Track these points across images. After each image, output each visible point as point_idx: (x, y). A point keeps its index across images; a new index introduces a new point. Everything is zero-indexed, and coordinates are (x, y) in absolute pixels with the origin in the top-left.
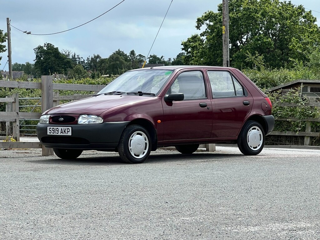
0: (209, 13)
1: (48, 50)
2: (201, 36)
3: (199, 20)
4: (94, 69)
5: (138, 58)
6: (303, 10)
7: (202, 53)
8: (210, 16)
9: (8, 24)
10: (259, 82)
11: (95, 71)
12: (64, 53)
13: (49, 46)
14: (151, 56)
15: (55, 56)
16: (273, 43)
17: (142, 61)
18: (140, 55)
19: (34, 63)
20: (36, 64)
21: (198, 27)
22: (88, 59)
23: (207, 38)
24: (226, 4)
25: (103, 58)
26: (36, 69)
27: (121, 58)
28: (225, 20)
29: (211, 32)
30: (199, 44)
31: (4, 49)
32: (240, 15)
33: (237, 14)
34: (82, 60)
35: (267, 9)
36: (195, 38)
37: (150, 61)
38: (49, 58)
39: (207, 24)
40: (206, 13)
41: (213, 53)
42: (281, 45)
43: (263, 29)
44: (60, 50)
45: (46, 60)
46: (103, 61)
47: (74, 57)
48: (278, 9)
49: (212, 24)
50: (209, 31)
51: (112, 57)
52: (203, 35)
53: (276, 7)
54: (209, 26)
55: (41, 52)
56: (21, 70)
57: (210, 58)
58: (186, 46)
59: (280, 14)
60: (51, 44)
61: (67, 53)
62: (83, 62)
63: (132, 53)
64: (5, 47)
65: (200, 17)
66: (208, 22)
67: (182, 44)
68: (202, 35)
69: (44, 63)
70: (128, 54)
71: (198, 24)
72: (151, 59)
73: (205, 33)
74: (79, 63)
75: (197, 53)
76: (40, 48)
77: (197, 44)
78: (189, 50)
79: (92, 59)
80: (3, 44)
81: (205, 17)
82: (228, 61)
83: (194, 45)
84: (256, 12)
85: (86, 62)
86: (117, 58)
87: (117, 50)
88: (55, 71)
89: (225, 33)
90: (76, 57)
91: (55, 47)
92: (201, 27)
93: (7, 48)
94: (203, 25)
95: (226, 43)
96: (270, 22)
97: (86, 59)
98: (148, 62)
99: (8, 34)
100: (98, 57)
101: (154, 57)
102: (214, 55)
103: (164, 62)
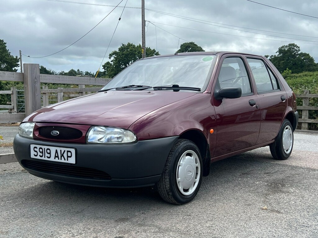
3: (110, 55)
6: (155, 51)
7: (112, 70)
8: (115, 53)
9: (20, 53)
12: (48, 70)
14: (86, 72)
18: (81, 71)
21: (110, 58)
23: (113, 63)
25: (65, 72)
27: (73, 72)
29: (116, 60)
31: (19, 66)
32: (128, 53)
34: (57, 73)
36: (108, 63)
37: (86, 74)
44: (47, 69)
49: (116, 56)
51: (69, 72)
54: (115, 57)
57: (115, 71)
58: (104, 66)
61: (50, 70)
63: (78, 70)
64: (19, 64)
65: (111, 53)
66: (114, 56)
67: (102, 66)
68: (111, 61)
70: (76, 71)
73: (113, 60)
75: (109, 70)
77: (109, 65)
80: (18, 63)
81: (113, 53)
84: (135, 51)
85: (58, 74)
86: (72, 72)
91: (44, 67)
92: (111, 58)
93: (20, 65)
98: (84, 74)
99: (20, 58)
100: (63, 72)
101: (87, 72)
102: (117, 70)
103: (91, 74)
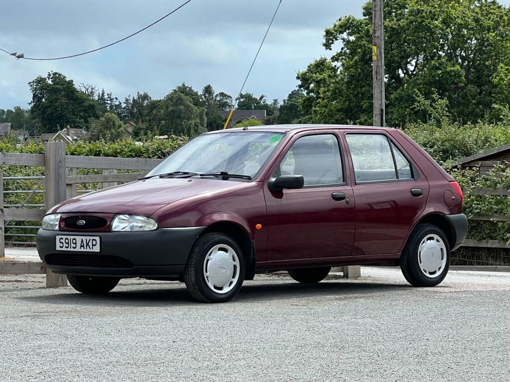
0: (348, 21)
1: (54, 84)
2: (333, 61)
3: (328, 33)
4: (138, 119)
5: (218, 99)
7: (334, 92)
8: (347, 25)
10: (439, 148)
11: (140, 123)
12: (83, 90)
13: (57, 78)
14: (242, 96)
15: (67, 96)
16: (463, 72)
17: (225, 105)
18: (222, 94)
19: (29, 107)
20: (33, 111)
21: (328, 46)
22: (127, 100)
23: (343, 65)
24: (379, 6)
25: (154, 98)
26: (34, 118)
27: (188, 101)
28: (376, 35)
29: (351, 53)
30: (330, 76)
32: (403, 23)
33: (397, 21)
34: (117, 103)
35: (453, 11)
36: (320, 65)
37: (242, 106)
38: (57, 99)
39: (344, 39)
40: (340, 20)
41: (355, 92)
42: (479, 78)
43: (446, 48)
44: (77, 85)
45: (51, 102)
46: (154, 105)
47: (102, 98)
48: (473, 11)
49: (352, 38)
50: (348, 51)
51: (170, 98)
52: (337, 60)
53: (469, 8)
54: (347, 43)
55: (41, 89)
56: (6, 121)
57: (349, 100)
58: (305, 79)
59: (477, 20)
60: (60, 75)
61: (90, 90)
62: (119, 106)
63: (208, 90)
65: (330, 27)
66: (345, 35)
67: (298, 78)
68: (334, 59)
69: (47, 108)
70: (200, 93)
71: (327, 40)
72: (242, 100)
73: (340, 55)
74: (111, 107)
75: (325, 92)
76: (40, 81)
77: (325, 75)
78: (312, 85)
79: (134, 100)
81: (341, 26)
82: (382, 110)
83: (320, 77)
84: (433, 17)
85: (123, 105)
86: (179, 101)
87: (181, 85)
88: (68, 123)
89: (378, 60)
90: (106, 97)
91: (67, 79)
92: (333, 46)
94: (335, 42)
95: (378, 77)
96: (458, 35)
97: (123, 100)
98: (236, 106)
100: (146, 97)
101: (248, 97)
102: (356, 96)
103: (266, 107)
